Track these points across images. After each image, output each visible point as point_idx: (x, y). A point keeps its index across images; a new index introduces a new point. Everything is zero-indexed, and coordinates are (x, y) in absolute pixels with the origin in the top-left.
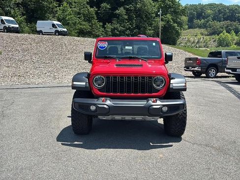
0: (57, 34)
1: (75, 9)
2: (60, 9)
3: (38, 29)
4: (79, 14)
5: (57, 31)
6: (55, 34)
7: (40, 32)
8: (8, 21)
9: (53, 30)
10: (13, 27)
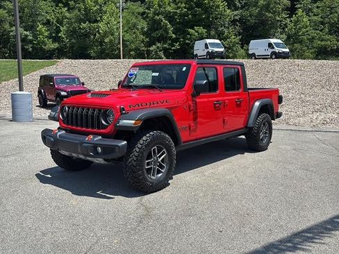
0: (274, 57)
1: (315, 18)
2: (291, 21)
3: (250, 52)
4: (322, 23)
5: (274, 53)
6: (271, 58)
7: (252, 56)
8: (213, 45)
9: (269, 52)
10: (216, 52)
